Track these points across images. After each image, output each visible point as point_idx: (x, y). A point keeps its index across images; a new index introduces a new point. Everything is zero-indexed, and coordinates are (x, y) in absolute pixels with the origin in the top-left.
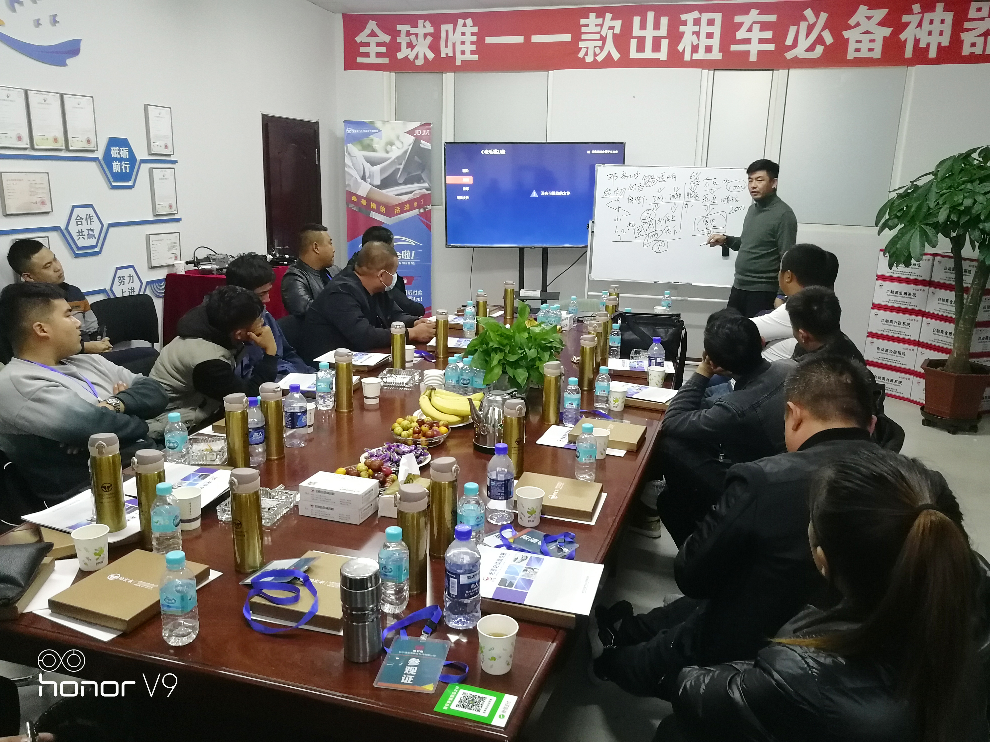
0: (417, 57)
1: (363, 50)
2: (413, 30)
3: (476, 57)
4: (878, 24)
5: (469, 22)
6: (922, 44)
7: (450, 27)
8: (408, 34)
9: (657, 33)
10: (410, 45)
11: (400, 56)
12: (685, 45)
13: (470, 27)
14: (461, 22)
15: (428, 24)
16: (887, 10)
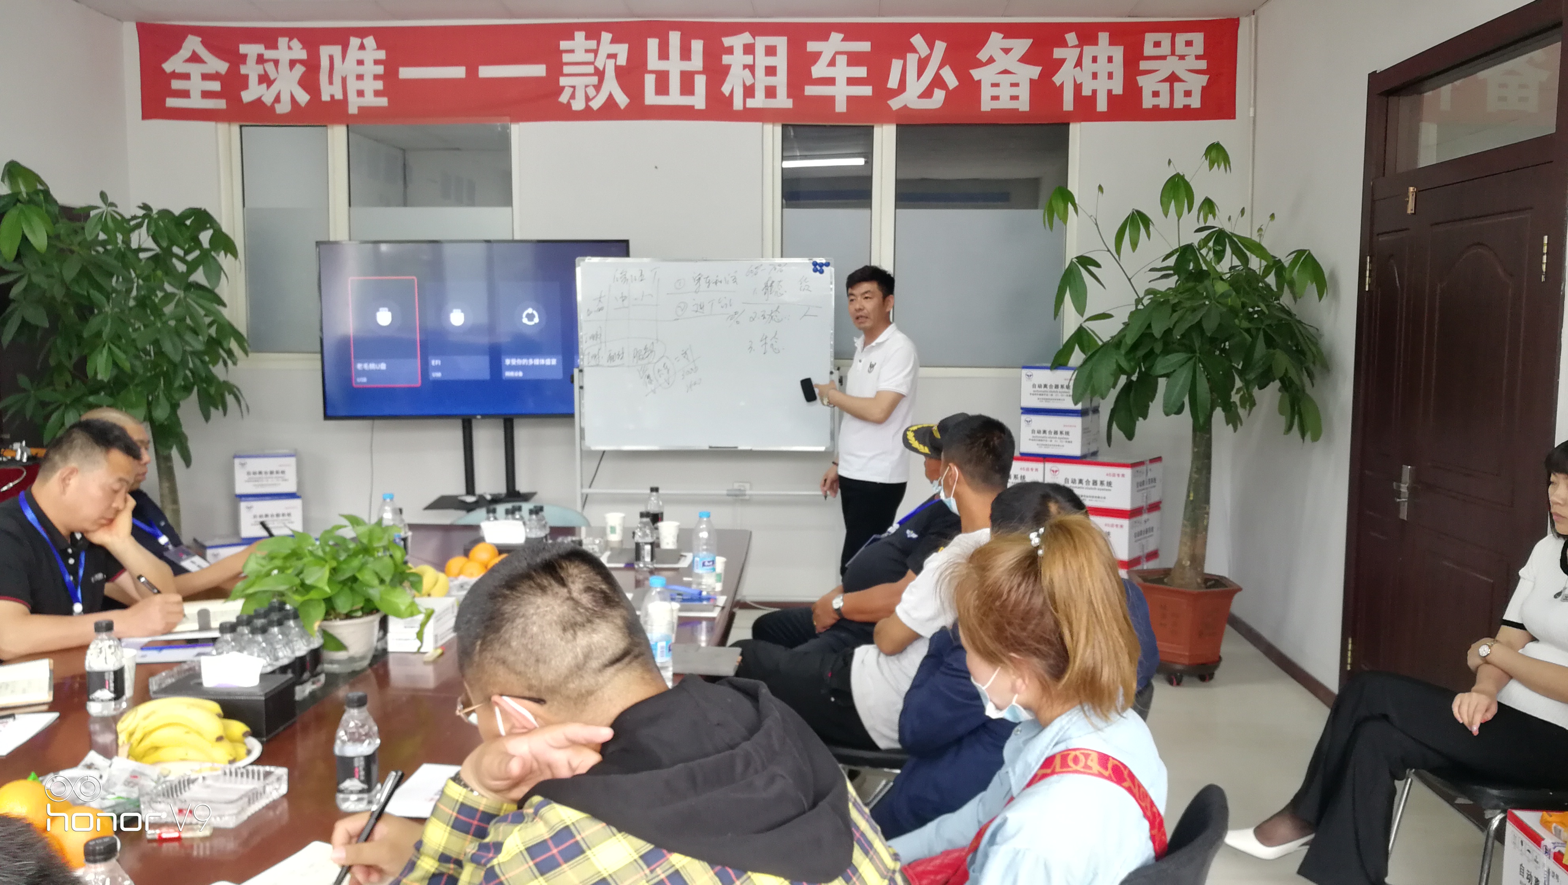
0: (277, 99)
1: (176, 84)
2: (269, 54)
3: (383, 102)
4: (1020, 61)
5: (370, 42)
6: (1086, 92)
7: (336, 50)
8: (260, 60)
9: (687, 66)
10: (265, 79)
11: (247, 96)
12: (733, 85)
13: (372, 52)
14: (354, 42)
15: (296, 43)
16: (1030, 41)
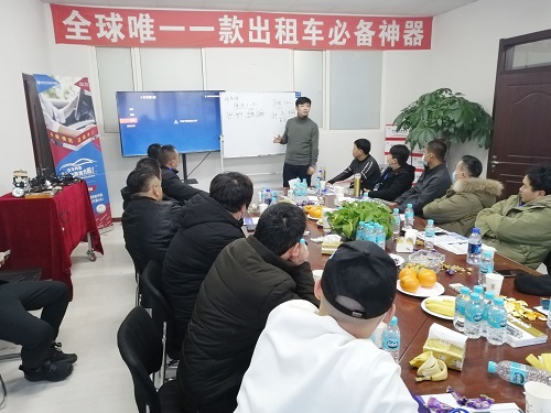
0: (112, 37)
1: (69, 30)
2: (107, 19)
3: (154, 39)
4: (369, 29)
5: (147, 15)
6: (388, 40)
7: (134, 18)
8: (104, 21)
9: (263, 29)
10: (106, 29)
11: (99, 35)
12: (279, 36)
13: (149, 19)
14: (141, 15)
15: (118, 15)
16: (372, 23)
